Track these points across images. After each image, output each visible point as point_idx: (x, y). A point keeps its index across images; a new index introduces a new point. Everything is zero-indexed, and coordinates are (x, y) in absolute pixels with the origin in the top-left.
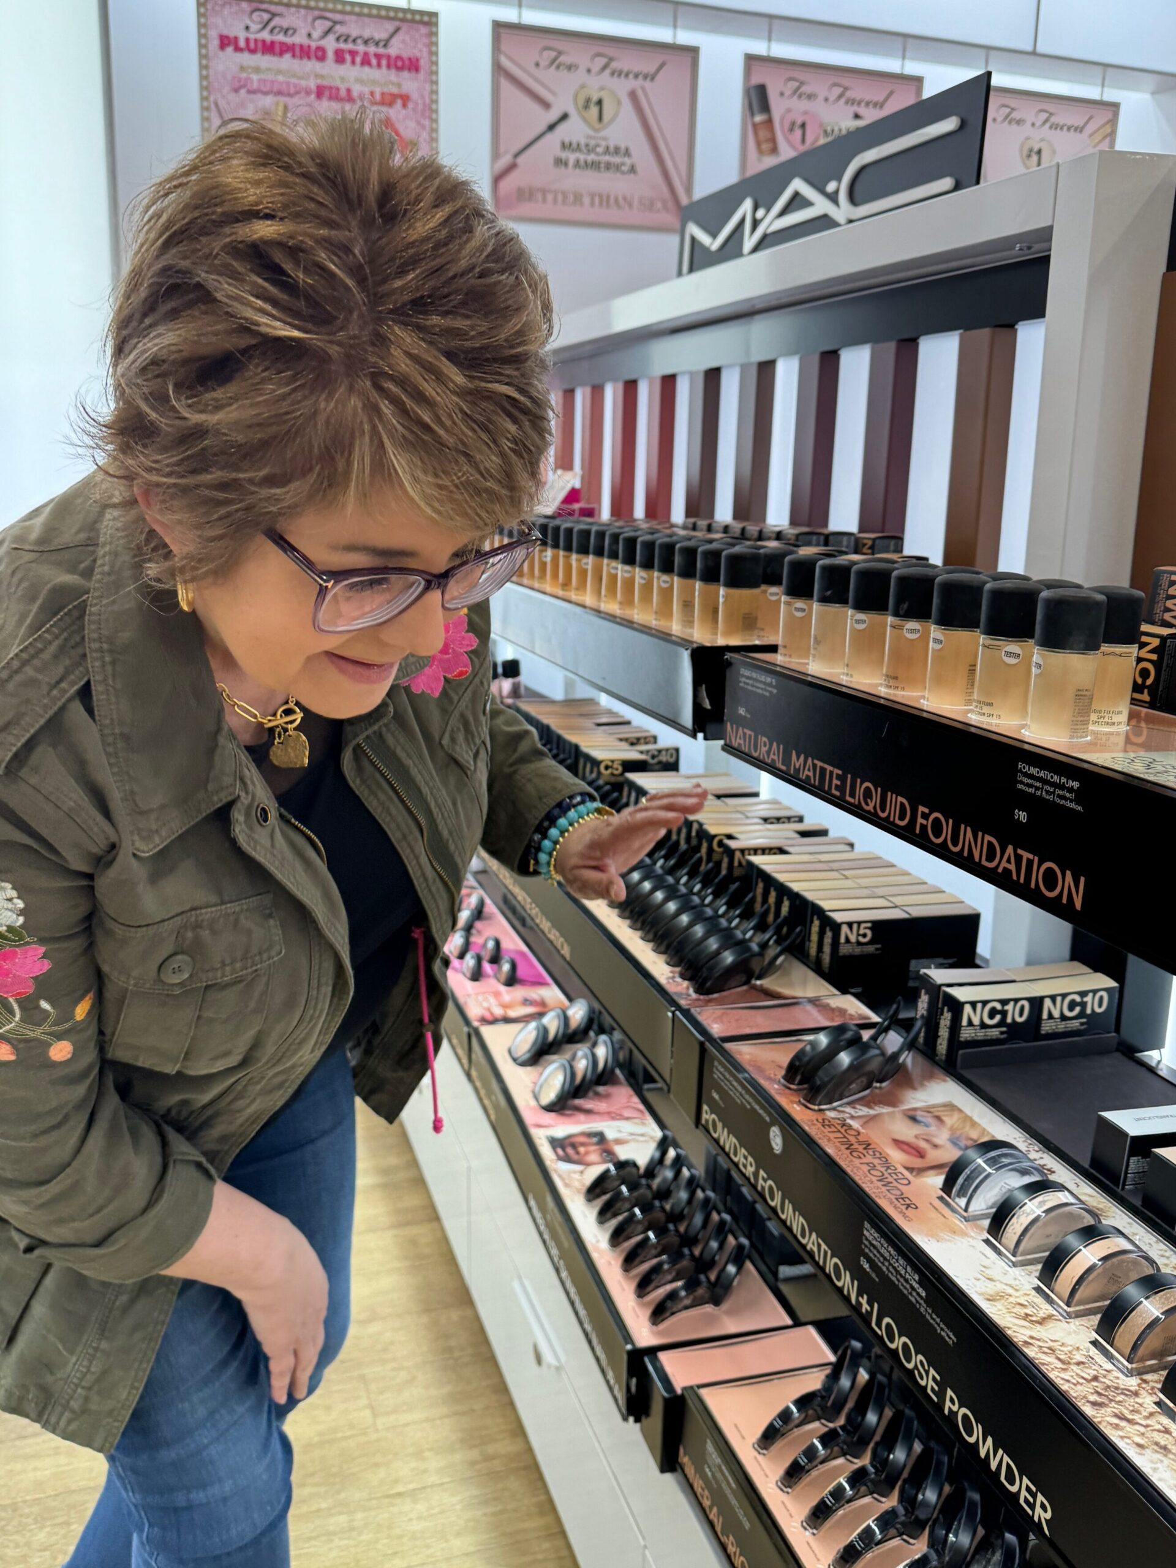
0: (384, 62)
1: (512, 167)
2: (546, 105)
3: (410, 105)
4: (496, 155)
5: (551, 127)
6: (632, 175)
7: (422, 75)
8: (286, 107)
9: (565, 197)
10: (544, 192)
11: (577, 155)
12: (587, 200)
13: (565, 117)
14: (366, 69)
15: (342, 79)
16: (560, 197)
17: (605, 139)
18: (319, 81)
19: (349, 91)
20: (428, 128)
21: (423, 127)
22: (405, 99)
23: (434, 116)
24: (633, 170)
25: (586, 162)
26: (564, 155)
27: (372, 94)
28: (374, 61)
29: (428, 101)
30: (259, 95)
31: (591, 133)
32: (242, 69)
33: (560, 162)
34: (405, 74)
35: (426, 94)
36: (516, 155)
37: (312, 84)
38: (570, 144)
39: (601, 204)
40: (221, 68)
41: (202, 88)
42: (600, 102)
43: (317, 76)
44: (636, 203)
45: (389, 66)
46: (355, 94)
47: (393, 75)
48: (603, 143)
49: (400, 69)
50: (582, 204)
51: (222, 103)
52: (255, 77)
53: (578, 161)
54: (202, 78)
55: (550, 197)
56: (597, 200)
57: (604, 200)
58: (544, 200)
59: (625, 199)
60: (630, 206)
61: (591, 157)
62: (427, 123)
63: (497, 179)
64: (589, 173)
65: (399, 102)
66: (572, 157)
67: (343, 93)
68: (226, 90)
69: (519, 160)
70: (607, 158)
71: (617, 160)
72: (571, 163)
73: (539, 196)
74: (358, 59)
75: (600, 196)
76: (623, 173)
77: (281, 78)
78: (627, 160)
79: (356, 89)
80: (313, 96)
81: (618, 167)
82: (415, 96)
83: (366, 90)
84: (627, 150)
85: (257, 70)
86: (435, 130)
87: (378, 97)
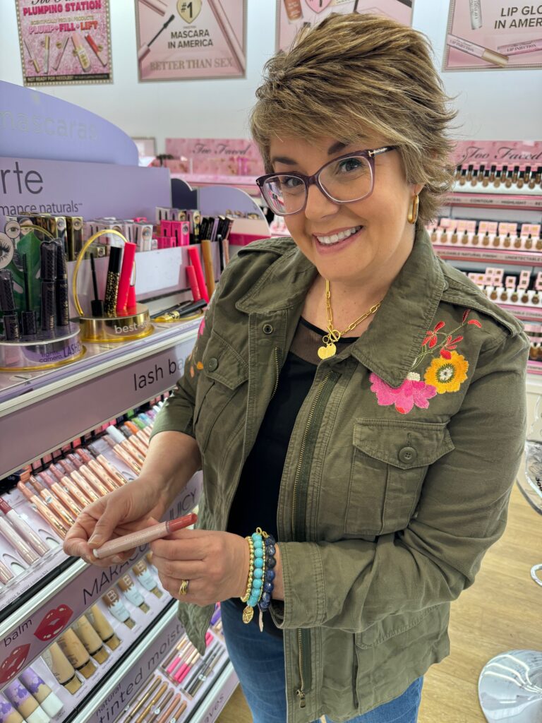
0: (85, 6)
1: (148, 51)
2: (162, 13)
3: (98, 27)
4: (139, 47)
5: (166, 25)
6: (210, 46)
7: (102, 10)
8: (49, 39)
9: (175, 65)
10: (164, 63)
11: (180, 39)
12: (186, 65)
13: (172, 18)
14: (79, 11)
15: (70, 19)
16: (172, 65)
17: (194, 27)
18: (61, 23)
19: (72, 24)
20: (106, 38)
21: (104, 37)
22: (95, 23)
23: (109, 30)
24: (210, 43)
25: (184, 42)
26: (173, 41)
27: (82, 23)
28: (81, 7)
29: (105, 23)
30: (39, 34)
31: (187, 25)
32: (32, 23)
33: (171, 45)
34: (95, 10)
35: (104, 19)
36: (149, 45)
37: (57, 24)
38: (176, 33)
39: (194, 67)
40: (25, 24)
41: (20, 35)
42: (190, 5)
43: (60, 20)
44: (213, 64)
45: (88, 9)
46: (75, 27)
47: (89, 13)
48: (193, 30)
49: (92, 8)
50: (184, 67)
51: (26, 40)
52: (37, 26)
53: (180, 42)
54: (19, 30)
55: (167, 66)
56: (191, 64)
57: (195, 63)
58: (164, 68)
59: (207, 61)
60: (210, 65)
61: (188, 39)
62: (105, 34)
63: (140, 60)
64: (186, 48)
65: (93, 25)
66: (177, 41)
67: (70, 27)
68: (28, 34)
69: (150, 47)
70: (196, 38)
71: (201, 38)
72: (177, 45)
73: (162, 67)
74: (75, 7)
75: (194, 61)
76: (205, 46)
77: (46, 24)
78: (207, 38)
79: (76, 23)
80: (59, 31)
81: (202, 43)
82: (99, 21)
83: (79, 23)
84: (207, 31)
85: (38, 22)
86: (109, 38)
87: (84, 26)
